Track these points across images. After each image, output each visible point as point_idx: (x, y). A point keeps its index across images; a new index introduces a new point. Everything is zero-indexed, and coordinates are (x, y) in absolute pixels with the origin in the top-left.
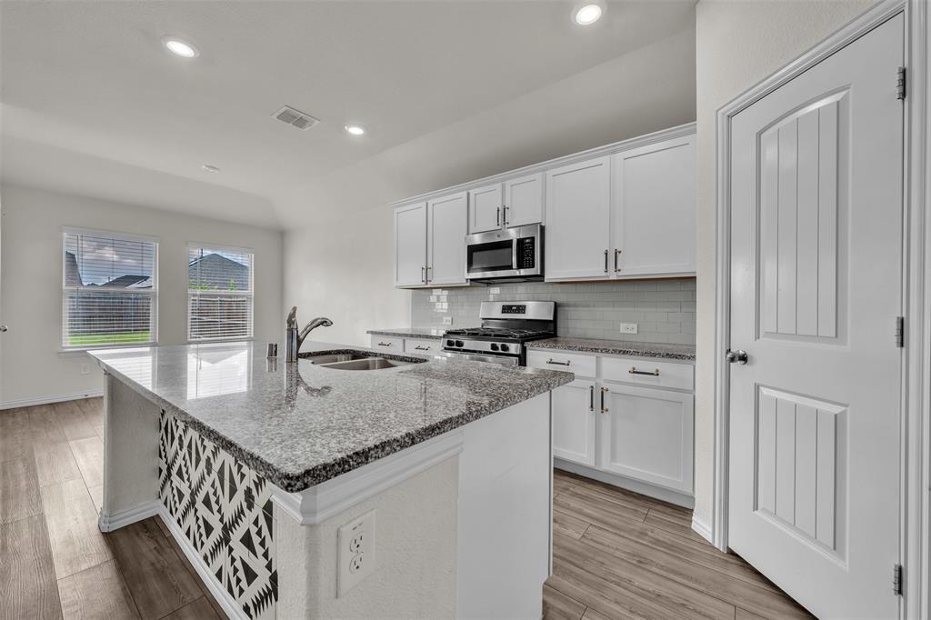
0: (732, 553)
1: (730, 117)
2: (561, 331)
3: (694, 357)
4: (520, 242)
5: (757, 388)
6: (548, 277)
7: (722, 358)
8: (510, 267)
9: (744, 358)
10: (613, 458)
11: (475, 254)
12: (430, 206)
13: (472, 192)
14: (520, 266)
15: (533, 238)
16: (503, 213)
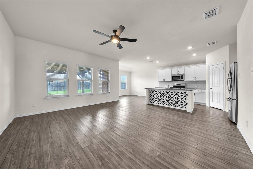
0: (210, 107)
1: (210, 66)
2: (186, 87)
3: (206, 89)
4: (181, 76)
5: (213, 91)
6: (185, 80)
7: (209, 89)
8: (180, 79)
9: (211, 89)
10: (196, 100)
11: (173, 77)
12: (165, 71)
13: (172, 69)
14: (181, 79)
15: (183, 76)
16: (178, 72)
